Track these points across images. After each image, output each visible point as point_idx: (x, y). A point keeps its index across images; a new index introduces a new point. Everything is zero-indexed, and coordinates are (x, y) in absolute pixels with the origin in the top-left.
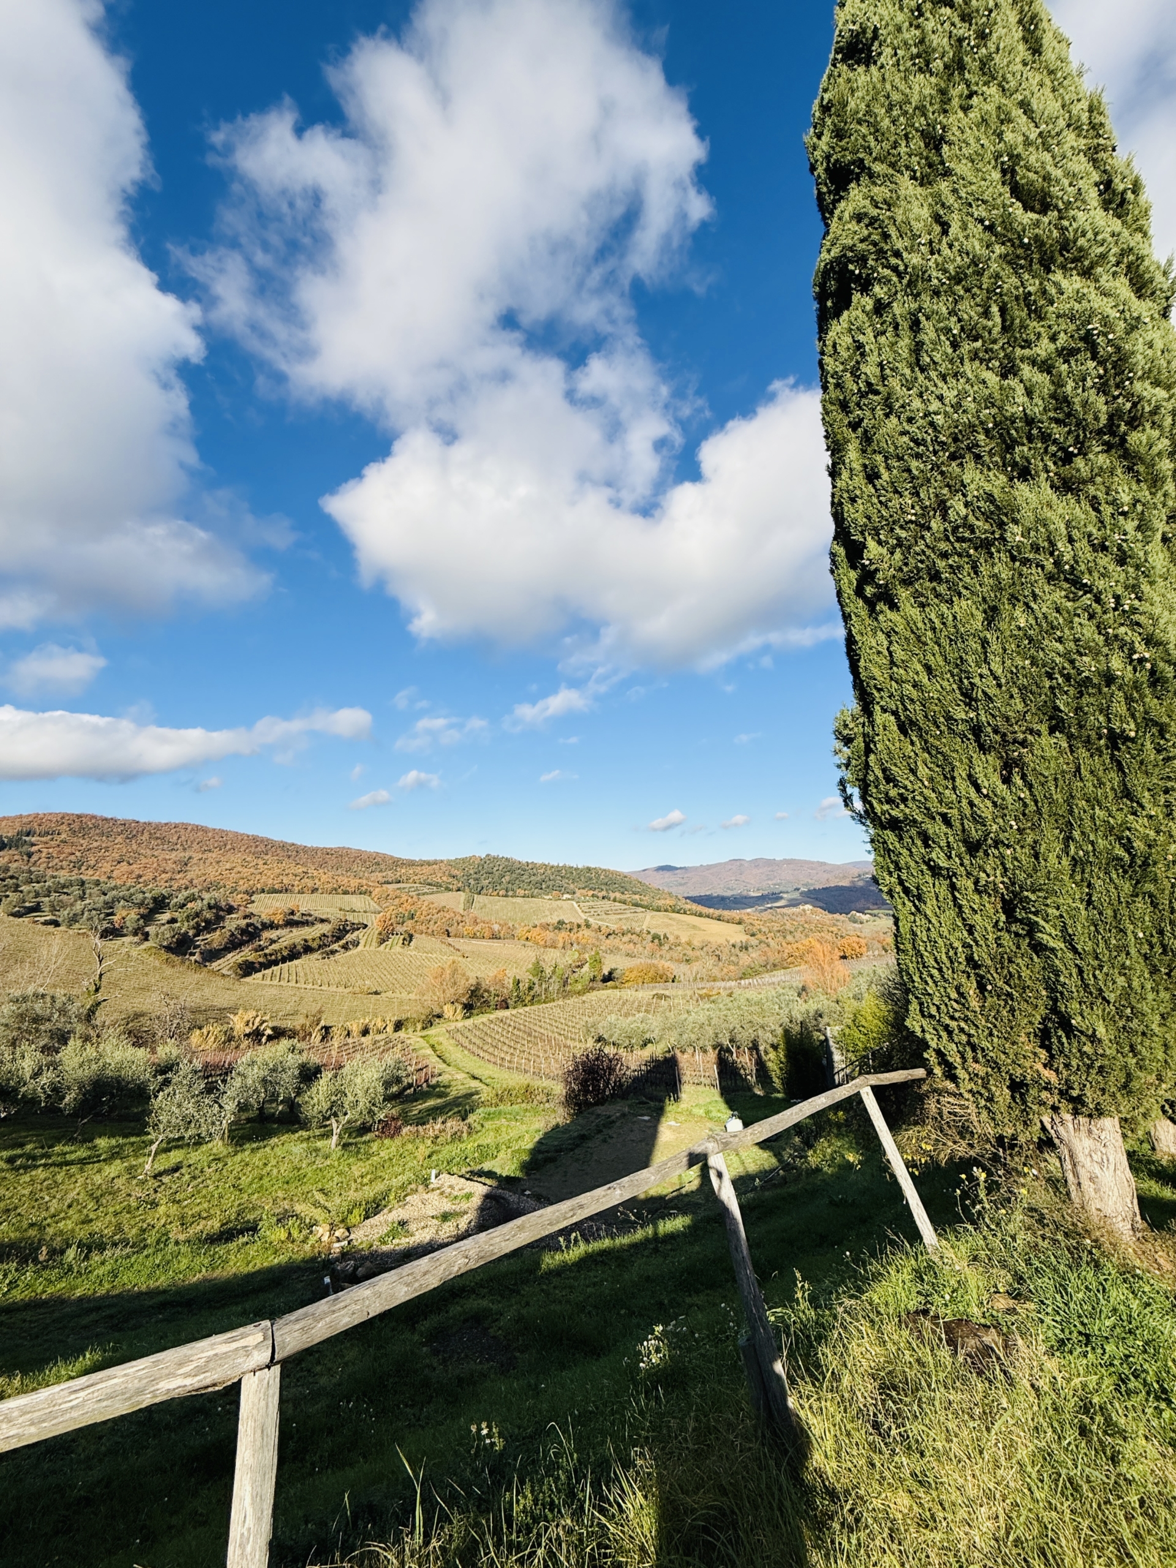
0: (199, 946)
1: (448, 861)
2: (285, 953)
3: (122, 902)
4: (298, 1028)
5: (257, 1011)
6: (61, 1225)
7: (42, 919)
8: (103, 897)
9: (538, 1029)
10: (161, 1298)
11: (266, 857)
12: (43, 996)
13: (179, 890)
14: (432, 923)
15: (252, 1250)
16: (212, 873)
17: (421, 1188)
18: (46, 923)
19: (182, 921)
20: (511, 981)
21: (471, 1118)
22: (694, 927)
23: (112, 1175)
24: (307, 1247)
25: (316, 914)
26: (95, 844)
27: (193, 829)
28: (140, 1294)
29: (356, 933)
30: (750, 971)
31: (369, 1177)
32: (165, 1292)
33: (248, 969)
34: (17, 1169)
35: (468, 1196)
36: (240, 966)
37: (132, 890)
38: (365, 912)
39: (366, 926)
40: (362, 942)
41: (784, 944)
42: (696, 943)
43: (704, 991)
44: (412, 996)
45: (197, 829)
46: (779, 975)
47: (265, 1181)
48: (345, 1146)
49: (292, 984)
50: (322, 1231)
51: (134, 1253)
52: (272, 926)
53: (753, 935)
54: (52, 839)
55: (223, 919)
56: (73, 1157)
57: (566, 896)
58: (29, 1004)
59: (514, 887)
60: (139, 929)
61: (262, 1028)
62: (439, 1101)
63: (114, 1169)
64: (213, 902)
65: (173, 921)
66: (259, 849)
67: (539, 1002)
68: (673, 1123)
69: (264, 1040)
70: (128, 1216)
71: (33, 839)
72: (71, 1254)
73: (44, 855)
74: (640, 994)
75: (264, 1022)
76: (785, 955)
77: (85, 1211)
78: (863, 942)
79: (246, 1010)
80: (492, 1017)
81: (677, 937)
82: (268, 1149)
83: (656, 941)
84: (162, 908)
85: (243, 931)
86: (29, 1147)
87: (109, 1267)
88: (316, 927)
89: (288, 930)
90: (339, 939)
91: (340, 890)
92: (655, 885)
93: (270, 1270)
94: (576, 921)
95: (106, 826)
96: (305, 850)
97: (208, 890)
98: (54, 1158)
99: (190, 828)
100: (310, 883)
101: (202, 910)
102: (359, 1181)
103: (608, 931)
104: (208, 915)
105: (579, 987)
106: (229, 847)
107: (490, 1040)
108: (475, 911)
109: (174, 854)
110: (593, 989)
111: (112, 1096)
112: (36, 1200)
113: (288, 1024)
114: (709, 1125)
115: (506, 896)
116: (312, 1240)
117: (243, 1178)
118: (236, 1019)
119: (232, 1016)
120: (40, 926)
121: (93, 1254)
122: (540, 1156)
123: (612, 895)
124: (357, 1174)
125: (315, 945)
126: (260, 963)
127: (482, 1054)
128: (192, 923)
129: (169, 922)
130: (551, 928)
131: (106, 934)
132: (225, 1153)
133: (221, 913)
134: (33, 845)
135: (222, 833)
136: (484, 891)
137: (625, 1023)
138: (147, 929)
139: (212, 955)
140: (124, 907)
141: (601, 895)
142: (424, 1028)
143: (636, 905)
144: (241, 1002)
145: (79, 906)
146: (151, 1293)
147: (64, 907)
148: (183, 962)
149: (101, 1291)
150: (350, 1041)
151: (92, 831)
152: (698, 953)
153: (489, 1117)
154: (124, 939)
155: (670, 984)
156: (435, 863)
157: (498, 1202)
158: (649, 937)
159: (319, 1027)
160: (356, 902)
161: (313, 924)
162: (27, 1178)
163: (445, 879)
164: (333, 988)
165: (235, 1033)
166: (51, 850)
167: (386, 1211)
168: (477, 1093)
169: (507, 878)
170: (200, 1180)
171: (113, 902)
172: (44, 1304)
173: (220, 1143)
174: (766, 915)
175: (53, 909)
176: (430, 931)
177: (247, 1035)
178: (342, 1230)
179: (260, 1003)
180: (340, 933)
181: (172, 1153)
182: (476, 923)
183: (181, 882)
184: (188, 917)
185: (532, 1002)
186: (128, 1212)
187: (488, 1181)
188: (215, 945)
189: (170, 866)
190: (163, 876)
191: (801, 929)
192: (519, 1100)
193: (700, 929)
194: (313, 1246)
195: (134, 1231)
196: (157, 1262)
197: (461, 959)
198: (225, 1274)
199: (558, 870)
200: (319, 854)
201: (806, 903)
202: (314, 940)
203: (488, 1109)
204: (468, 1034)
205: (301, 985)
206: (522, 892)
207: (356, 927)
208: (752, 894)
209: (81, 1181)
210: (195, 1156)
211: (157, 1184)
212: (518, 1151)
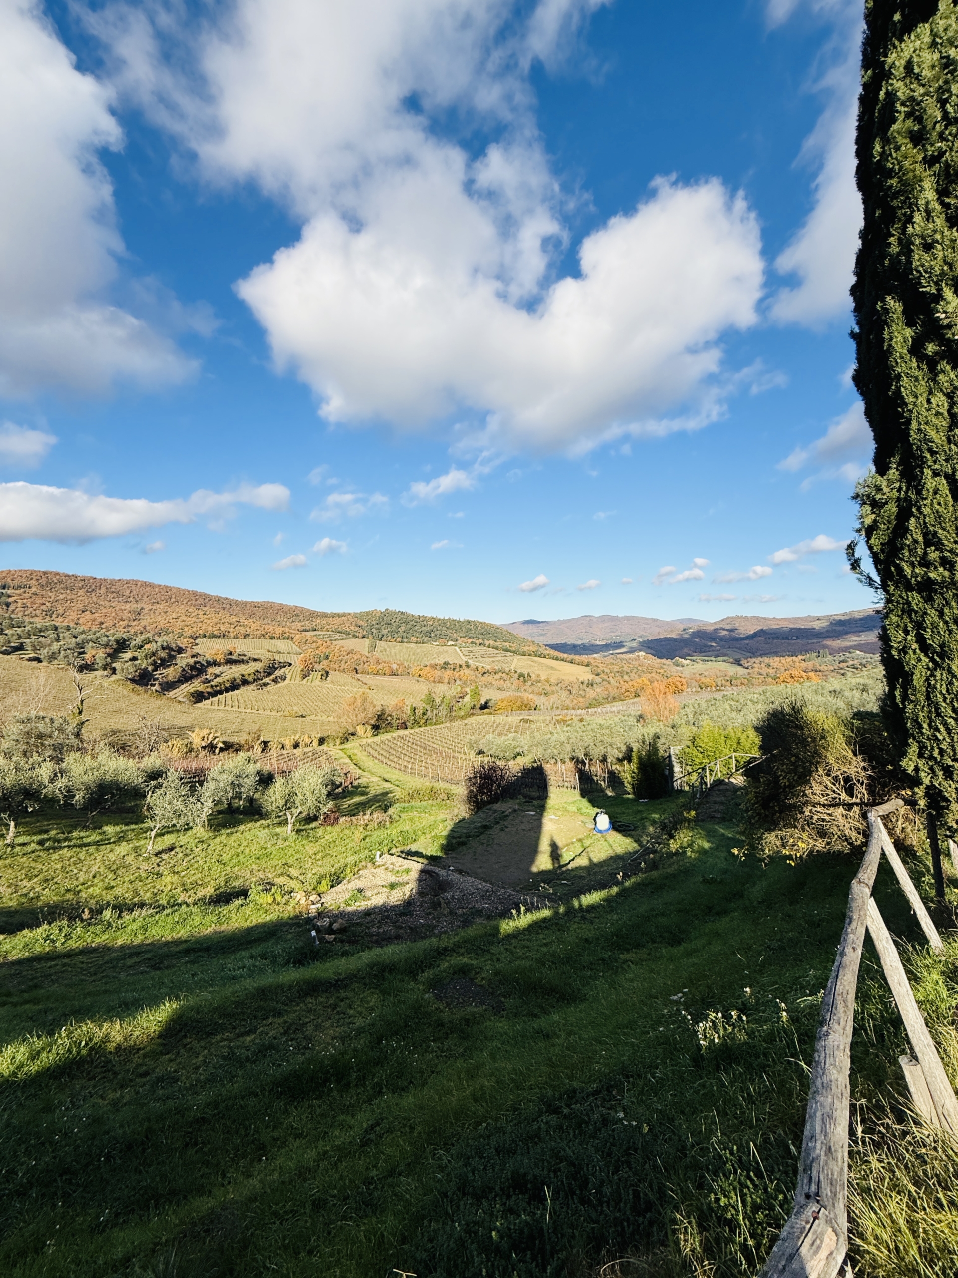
0: (157, 679)
1: (355, 613)
2: (228, 685)
3: (91, 643)
4: (243, 742)
5: (210, 729)
6: (91, 890)
7: (27, 657)
8: (74, 639)
9: (432, 745)
10: (184, 946)
11: (205, 609)
12: (43, 718)
13: (136, 634)
14: (343, 662)
15: (247, 910)
16: (162, 622)
17: (369, 865)
18: (30, 660)
19: (142, 659)
20: (409, 708)
21: (391, 811)
22: (552, 668)
23: (122, 854)
24: (290, 908)
25: (249, 655)
26: (62, 596)
27: (142, 585)
28: (167, 943)
29: (283, 670)
30: (595, 702)
31: (320, 854)
32: (186, 941)
33: (199, 697)
34: (48, 849)
35: (408, 871)
36: (192, 695)
37: (98, 634)
38: (289, 653)
39: (290, 665)
40: (288, 677)
41: (622, 683)
42: (553, 680)
43: (560, 717)
44: (331, 719)
45: (145, 584)
46: (618, 706)
47: (241, 857)
48: (298, 831)
49: (235, 709)
50: (299, 896)
51: (157, 913)
52: (215, 664)
53: (598, 675)
54: (25, 592)
55: (174, 657)
56: (89, 840)
57: (450, 643)
58: (33, 724)
59: (409, 635)
60: (107, 665)
61: (215, 742)
62: (363, 798)
63: (123, 849)
64: (165, 644)
65: (134, 659)
66: (198, 602)
67: (431, 724)
68: (553, 817)
69: (217, 751)
70: (141, 883)
71: (10, 592)
72: (107, 914)
73: (19, 604)
74: (510, 719)
75: (216, 738)
76: (623, 691)
77: (107, 880)
78: (684, 681)
79: (201, 729)
80: (395, 735)
81: (538, 676)
82: (239, 834)
83: (522, 679)
84: (124, 649)
85: (192, 668)
86: (53, 833)
87: (139, 924)
88: (250, 665)
89: (228, 667)
90: (270, 674)
91: (267, 636)
92: (521, 635)
93: (264, 925)
94: (458, 662)
95: (69, 581)
96: (237, 603)
97: (159, 634)
98: (74, 841)
99: (139, 584)
100: (243, 630)
101: (157, 651)
102: (313, 857)
103: (484, 671)
104: (163, 654)
105: (462, 713)
106: (173, 600)
107: (394, 753)
108: (377, 654)
109: (128, 606)
110: (473, 715)
111: (113, 794)
112: (68, 872)
113: (234, 739)
114: (582, 818)
115: (402, 642)
116: (293, 903)
117: (224, 855)
118: (193, 735)
119: (190, 733)
120: (26, 662)
121: (124, 914)
122: (454, 841)
123: (487, 643)
124: (311, 852)
125: (251, 679)
126: (208, 693)
127: (389, 763)
128: (150, 661)
129: (131, 660)
130: (438, 668)
131: (81, 669)
132: (207, 836)
133: (173, 653)
134: (10, 596)
135: (168, 589)
136: (384, 638)
137: (500, 741)
138: (114, 665)
139: (168, 686)
140: (93, 648)
141: (478, 642)
142: (341, 743)
143: (507, 651)
144: (196, 722)
145: (56, 646)
146: (177, 942)
147: (43, 647)
148: (146, 692)
149: (137, 942)
150: (285, 752)
151: (58, 585)
152: (554, 688)
153: (403, 810)
154: (96, 673)
155: (532, 712)
156: (344, 615)
157: (431, 876)
158: (516, 676)
159: (259, 742)
160: (281, 645)
161: (248, 663)
162: (56, 856)
163: (352, 628)
164: (268, 712)
165: (194, 746)
166: (25, 601)
167: (345, 881)
168: (391, 792)
169: (403, 628)
170: (191, 857)
171: (83, 643)
172: (95, 950)
173: (202, 829)
174: (609, 660)
175: (35, 649)
176: (342, 669)
177: (204, 748)
178: (315, 896)
179: (212, 723)
180: (271, 669)
181: (166, 837)
182: (378, 663)
183: (137, 628)
184: (146, 656)
185: (425, 724)
186: (141, 881)
187: (420, 860)
188: (170, 678)
189: (126, 615)
190: (121, 623)
191: (635, 670)
192: (426, 798)
193: (556, 670)
194: (294, 907)
195: (148, 894)
196: (176, 919)
197: (368, 691)
198: (230, 927)
199: (444, 622)
200: (248, 606)
201: (640, 651)
202: (249, 675)
203: (403, 805)
204: (376, 748)
205: (242, 710)
206: (415, 639)
207: (283, 666)
208: (598, 643)
209: (99, 858)
210: (184, 839)
211: (159, 860)
212: (436, 836)
